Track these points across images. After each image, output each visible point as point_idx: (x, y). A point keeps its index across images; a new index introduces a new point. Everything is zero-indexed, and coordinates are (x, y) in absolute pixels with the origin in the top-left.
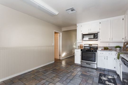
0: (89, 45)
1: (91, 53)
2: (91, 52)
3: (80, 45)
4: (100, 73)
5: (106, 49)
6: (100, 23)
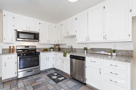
0: (26, 47)
1: (34, 57)
2: (34, 55)
3: (10, 47)
4: (47, 75)
5: (45, 50)
6: (40, 24)
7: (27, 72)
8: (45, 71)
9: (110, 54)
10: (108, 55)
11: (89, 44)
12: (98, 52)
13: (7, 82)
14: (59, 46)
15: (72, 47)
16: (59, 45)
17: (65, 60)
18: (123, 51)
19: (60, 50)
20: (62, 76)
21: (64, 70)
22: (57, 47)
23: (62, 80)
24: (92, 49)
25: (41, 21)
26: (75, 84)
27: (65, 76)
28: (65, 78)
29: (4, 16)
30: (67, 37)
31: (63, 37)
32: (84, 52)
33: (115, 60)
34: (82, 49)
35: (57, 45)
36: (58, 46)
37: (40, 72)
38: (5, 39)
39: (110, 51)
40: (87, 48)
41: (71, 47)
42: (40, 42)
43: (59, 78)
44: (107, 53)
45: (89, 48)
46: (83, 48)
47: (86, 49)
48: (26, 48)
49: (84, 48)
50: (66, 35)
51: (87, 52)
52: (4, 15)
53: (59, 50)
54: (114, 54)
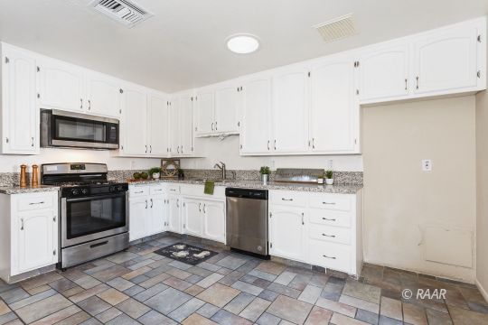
3: (23, 167)
4: (155, 252)
5: (141, 177)
6: (121, 91)
7: (91, 246)
8: (140, 242)
9: (321, 181)
10: (316, 183)
11: (273, 159)
12: (294, 179)
13: (29, 283)
14: (177, 162)
15: (224, 165)
16: (178, 159)
17: (208, 203)
18: (346, 173)
19: (183, 175)
20: (202, 250)
21: (205, 234)
22: (171, 167)
23: (206, 257)
24: (281, 172)
25: (125, 85)
26: (244, 262)
27: (211, 249)
28: (213, 254)
29: (4, 60)
30: (209, 137)
31: (195, 136)
32: (262, 180)
33: (331, 191)
34: (253, 172)
35: (171, 161)
36: (175, 165)
37: (130, 246)
38: (11, 141)
39: (321, 174)
40: (267, 168)
41: (221, 165)
42: (121, 153)
43: (195, 255)
44: (315, 181)
45: (273, 168)
46: (259, 169)
47: (265, 171)
48: (75, 171)
49: (262, 169)
50: (208, 131)
51: (268, 180)
52: (7, 60)
53: (181, 175)
54: (329, 181)
